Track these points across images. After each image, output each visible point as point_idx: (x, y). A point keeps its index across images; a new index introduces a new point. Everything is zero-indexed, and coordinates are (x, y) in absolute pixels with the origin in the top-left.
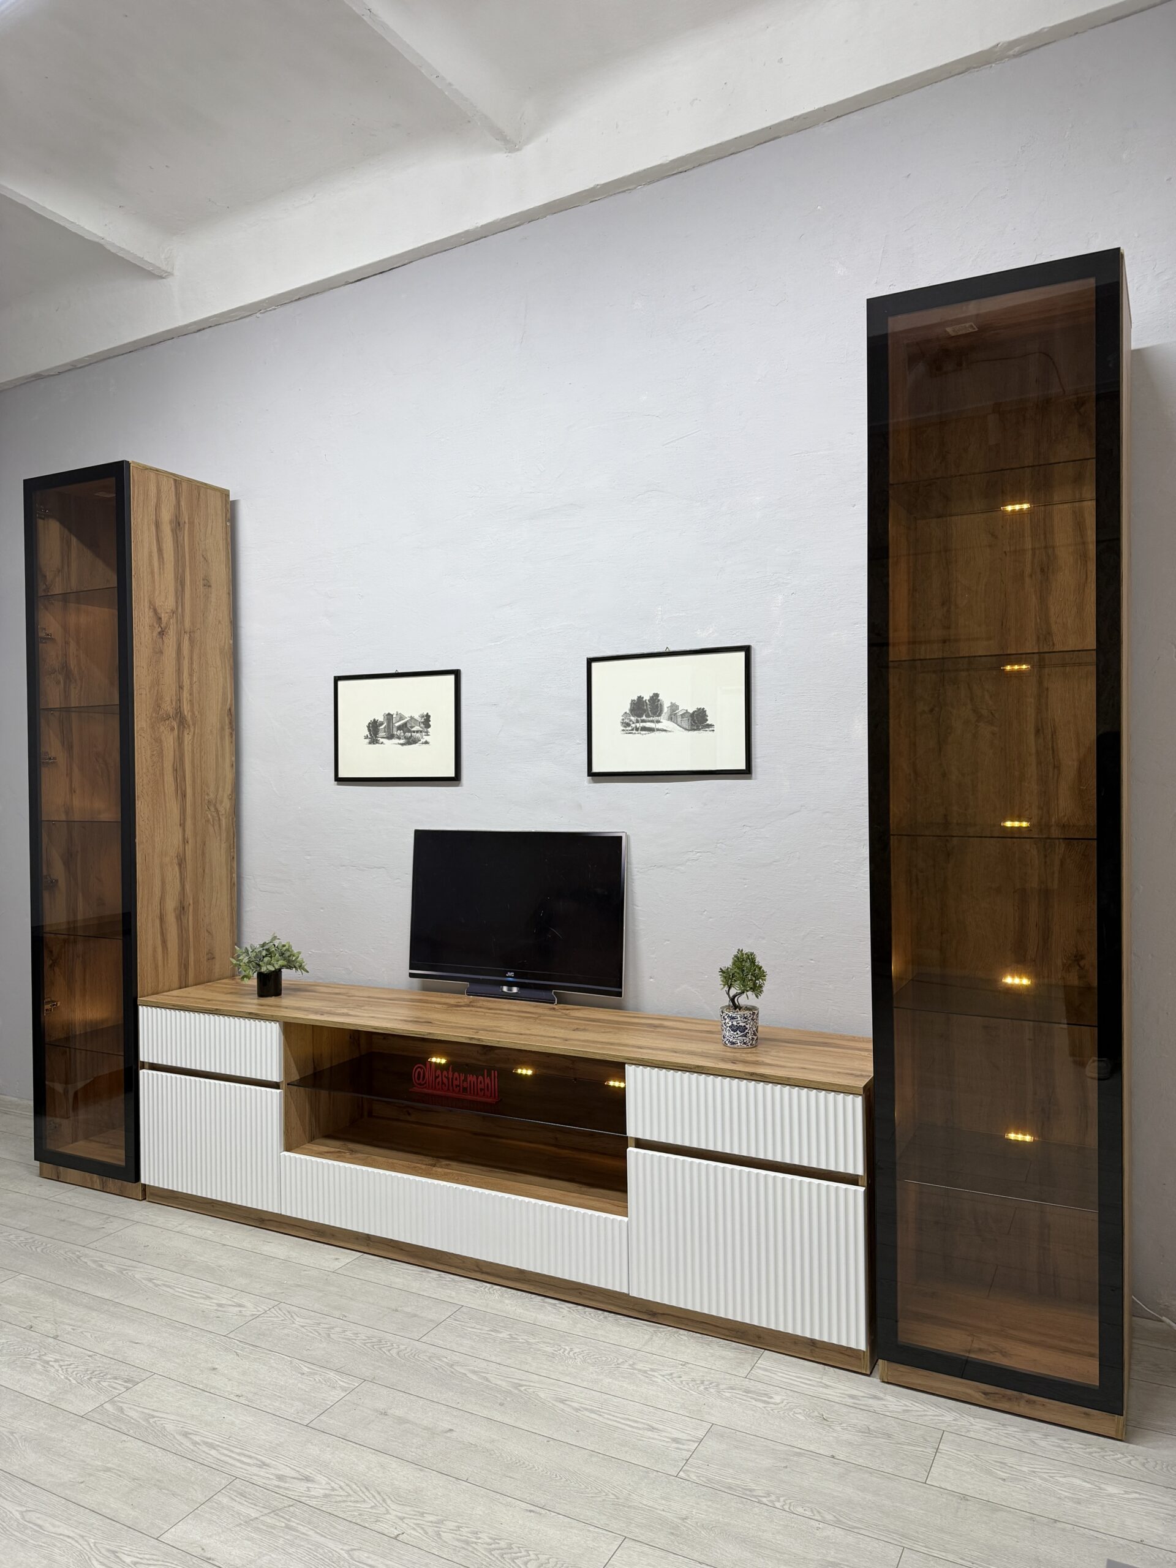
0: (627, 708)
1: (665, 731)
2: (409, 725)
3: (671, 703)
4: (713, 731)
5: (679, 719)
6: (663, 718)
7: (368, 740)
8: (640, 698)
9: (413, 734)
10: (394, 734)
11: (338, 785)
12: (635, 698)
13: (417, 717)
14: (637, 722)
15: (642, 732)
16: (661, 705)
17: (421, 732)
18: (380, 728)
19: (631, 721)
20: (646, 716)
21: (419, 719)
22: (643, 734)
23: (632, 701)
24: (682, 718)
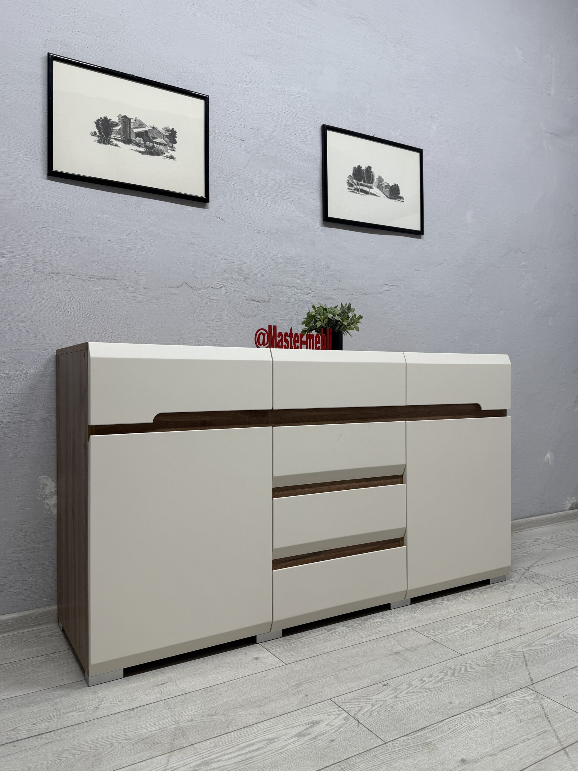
0: (351, 173)
1: (375, 195)
2: (150, 135)
3: (379, 176)
4: (403, 201)
5: (384, 189)
6: (374, 185)
7: (96, 138)
8: (359, 167)
9: (155, 145)
10: (132, 140)
11: (49, 179)
12: (357, 166)
13: (160, 128)
14: (358, 184)
15: (361, 193)
16: (373, 176)
17: (165, 145)
18: (114, 128)
19: (354, 182)
20: (363, 182)
21: (163, 132)
22: (361, 195)
23: (355, 168)
24: (386, 188)
